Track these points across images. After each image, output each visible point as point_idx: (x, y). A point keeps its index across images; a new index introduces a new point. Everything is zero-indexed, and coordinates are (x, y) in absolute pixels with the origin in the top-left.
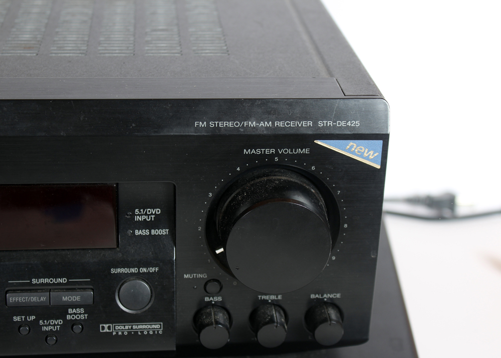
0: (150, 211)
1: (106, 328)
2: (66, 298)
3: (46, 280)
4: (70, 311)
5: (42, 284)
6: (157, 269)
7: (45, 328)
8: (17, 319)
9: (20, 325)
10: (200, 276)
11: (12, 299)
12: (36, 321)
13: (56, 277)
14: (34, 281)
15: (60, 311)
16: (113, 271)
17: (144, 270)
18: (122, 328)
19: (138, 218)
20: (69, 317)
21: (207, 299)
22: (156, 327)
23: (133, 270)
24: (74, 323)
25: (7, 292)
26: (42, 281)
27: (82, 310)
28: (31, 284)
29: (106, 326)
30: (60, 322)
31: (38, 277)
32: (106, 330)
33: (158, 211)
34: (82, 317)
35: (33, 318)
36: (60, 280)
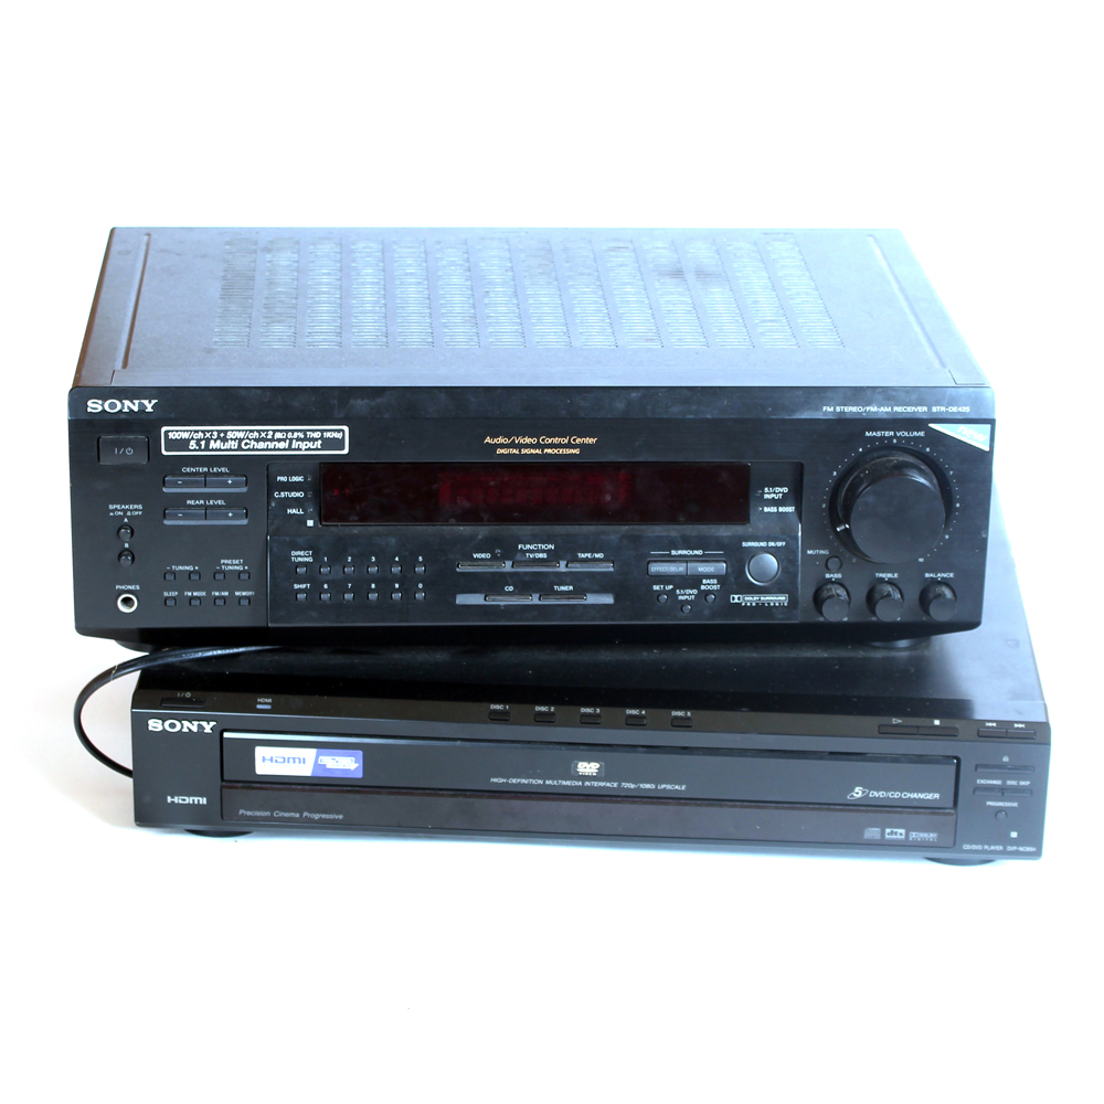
0: (778, 489)
1: (735, 599)
2: (703, 568)
3: (684, 552)
4: (704, 581)
5: (681, 556)
6: (784, 543)
7: (681, 598)
8: (656, 588)
9: (660, 593)
10: (822, 552)
11: (655, 568)
12: (673, 590)
13: (693, 549)
14: (674, 552)
15: (694, 581)
16: (744, 544)
17: (772, 544)
18: (750, 600)
19: (766, 496)
20: (703, 587)
21: (828, 576)
22: (783, 598)
23: (763, 544)
24: (708, 592)
25: (649, 563)
26: (680, 552)
27: (715, 581)
28: (670, 555)
29: (736, 597)
30: (695, 591)
31: (677, 549)
32: (736, 601)
33: (785, 490)
34: (715, 587)
35: (671, 587)
36: (696, 552)
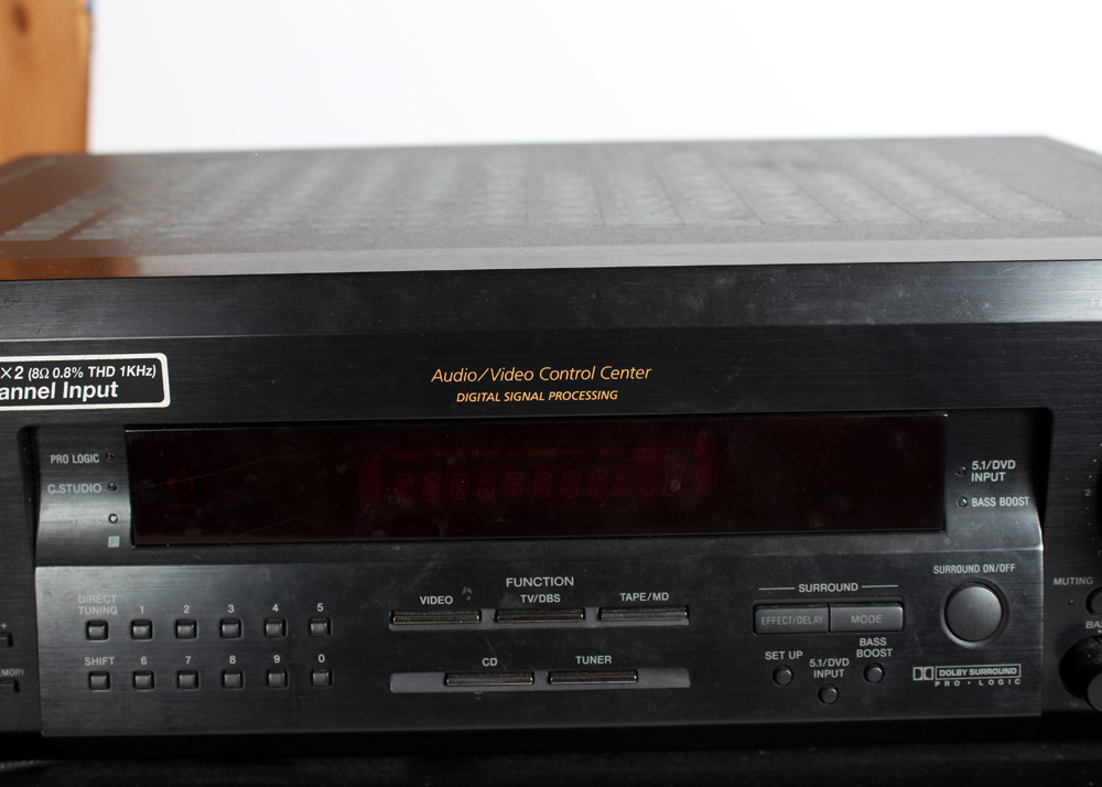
0: (997, 464)
1: (922, 674)
2: (859, 617)
3: (824, 587)
4: (862, 642)
5: (816, 594)
6: (1012, 567)
7: (818, 674)
8: (771, 656)
9: (776, 668)
10: (1081, 581)
11: (770, 618)
12: (804, 660)
13: (839, 581)
14: (803, 588)
15: (844, 641)
16: (937, 570)
17: (990, 568)
18: (951, 675)
19: (976, 477)
20: (860, 653)
21: (1089, 625)
22: (1010, 671)
23: (972, 569)
24: (868, 664)
25: (756, 608)
26: (815, 587)
27: (883, 642)
28: (796, 593)
29: (923, 670)
30: (845, 661)
31: (809, 581)
32: (924, 677)
33: (1011, 464)
34: (883, 653)
35: (799, 654)
36: (846, 587)
